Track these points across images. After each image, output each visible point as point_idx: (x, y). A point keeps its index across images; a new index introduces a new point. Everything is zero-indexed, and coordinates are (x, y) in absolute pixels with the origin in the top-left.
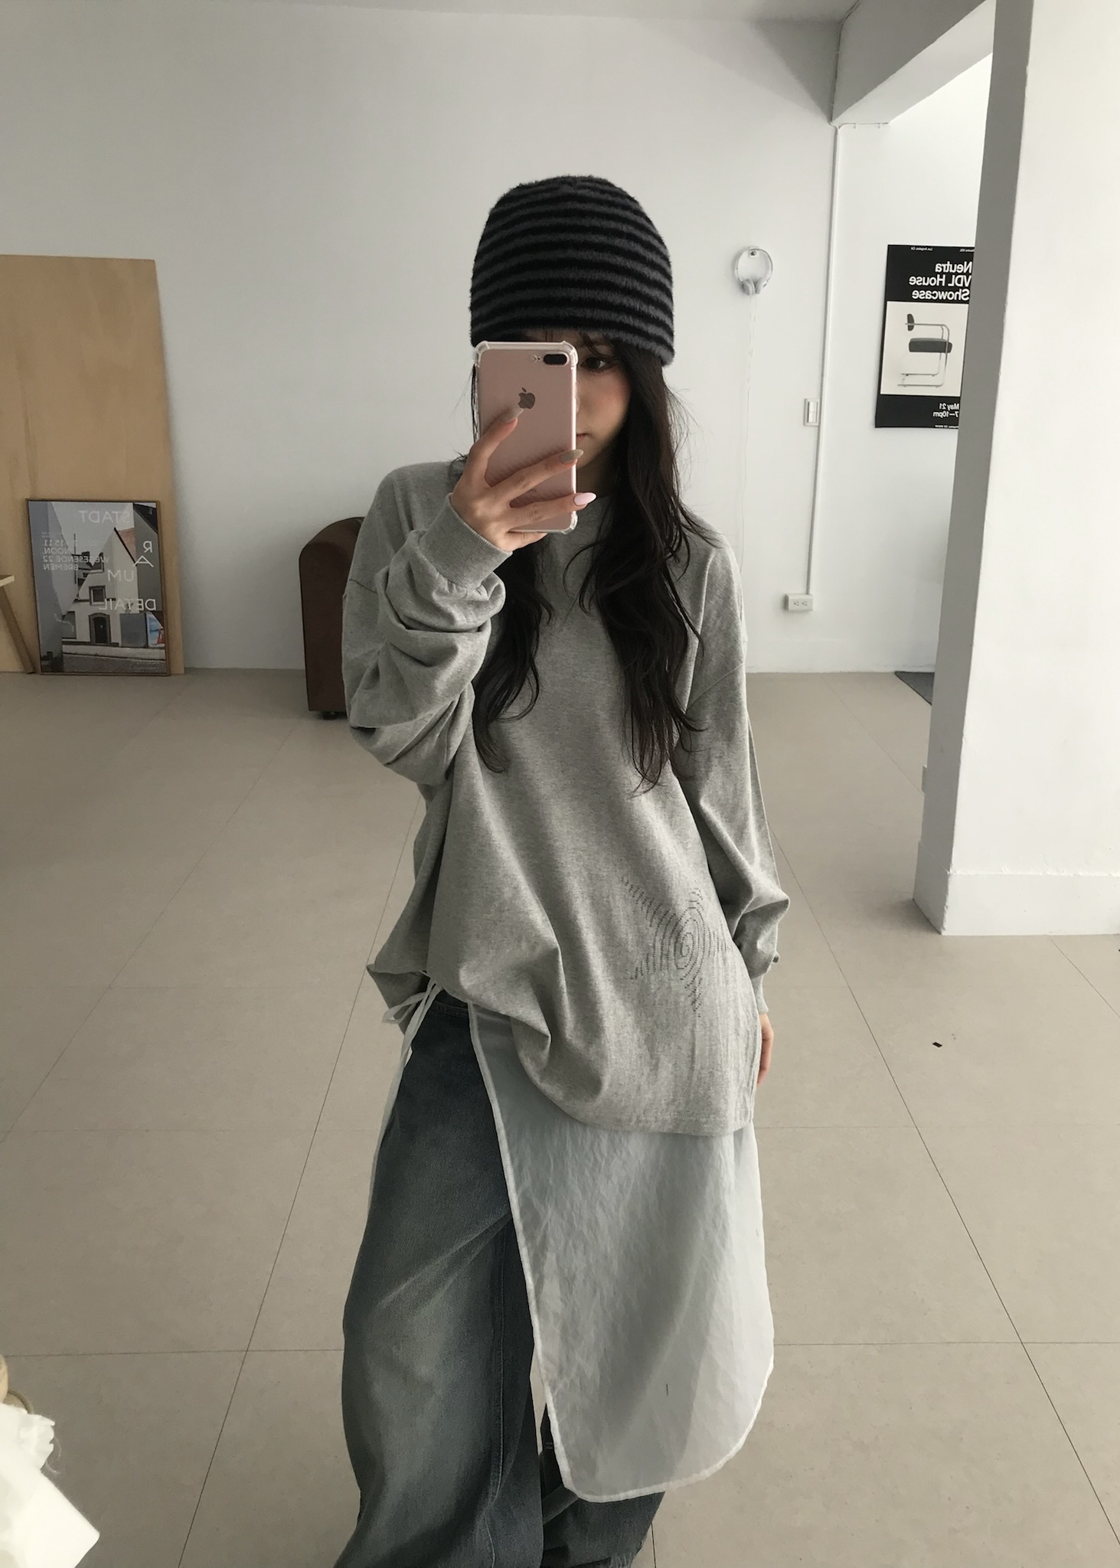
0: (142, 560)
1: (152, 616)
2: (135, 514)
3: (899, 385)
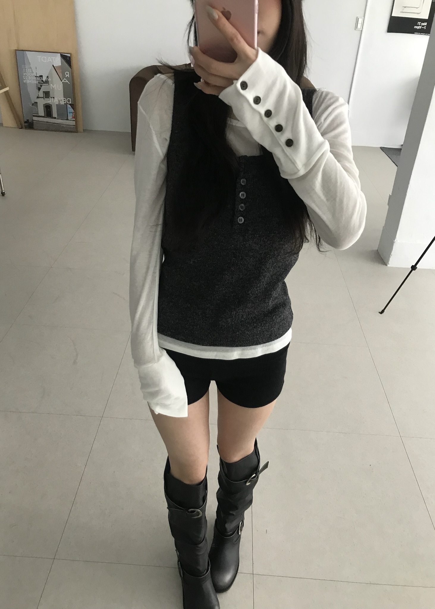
0: (65, 80)
1: (70, 106)
2: (61, 60)
3: (401, 12)
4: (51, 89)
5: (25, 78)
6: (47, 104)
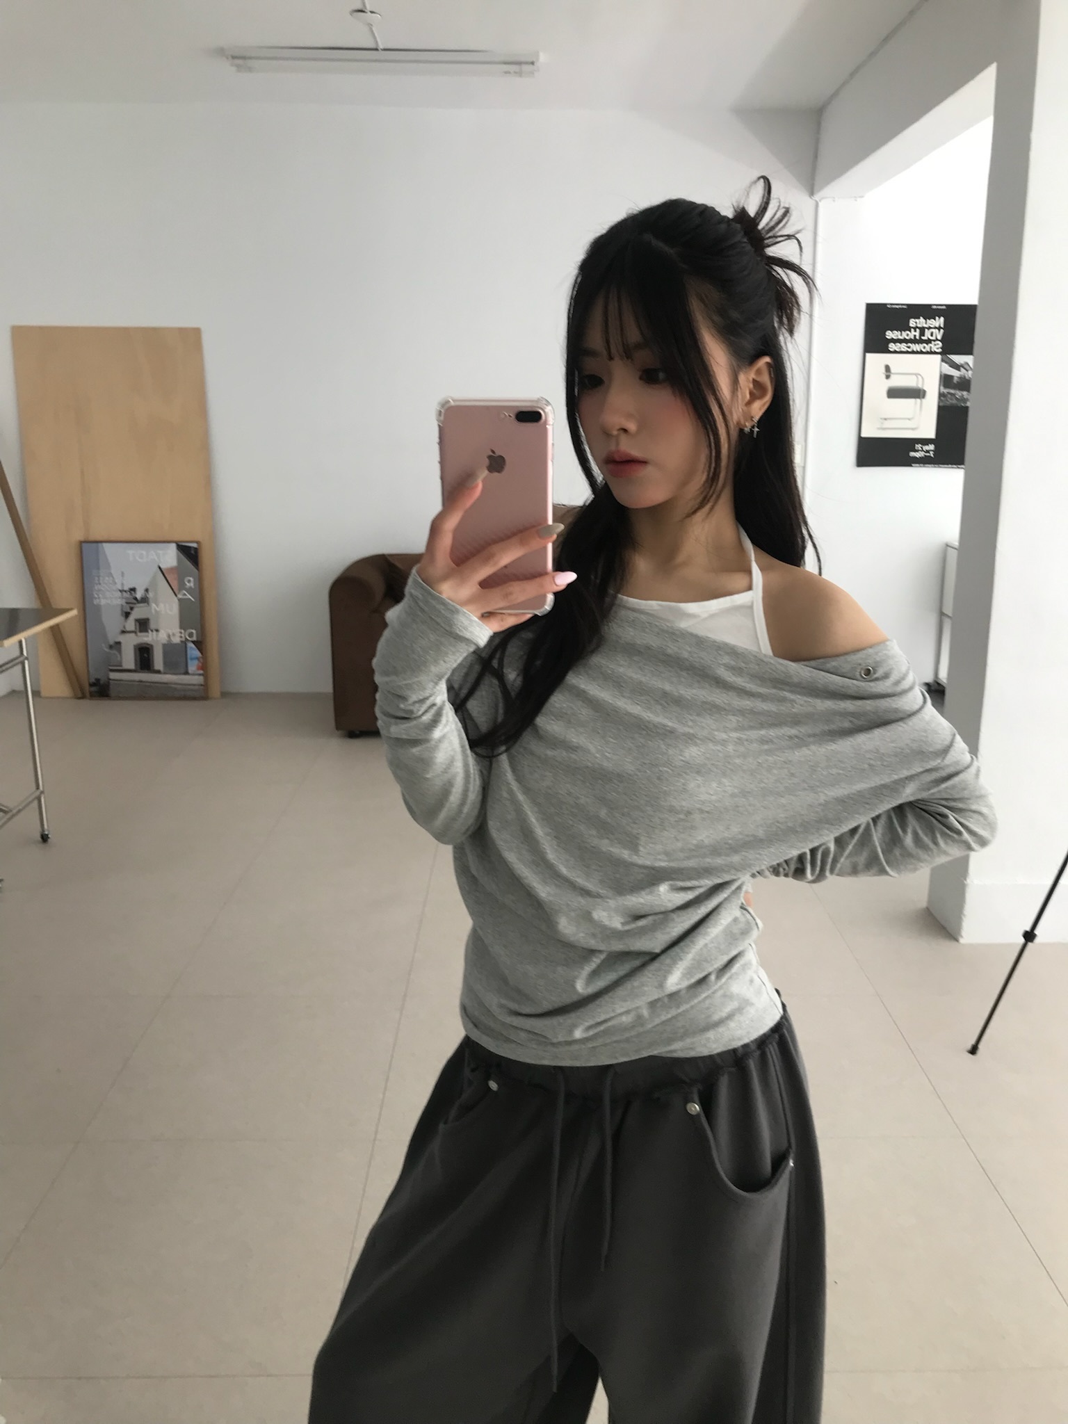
0: (185, 595)
1: (193, 646)
2: (178, 557)
3: (879, 429)
4: (153, 611)
5: (96, 596)
6: (142, 644)
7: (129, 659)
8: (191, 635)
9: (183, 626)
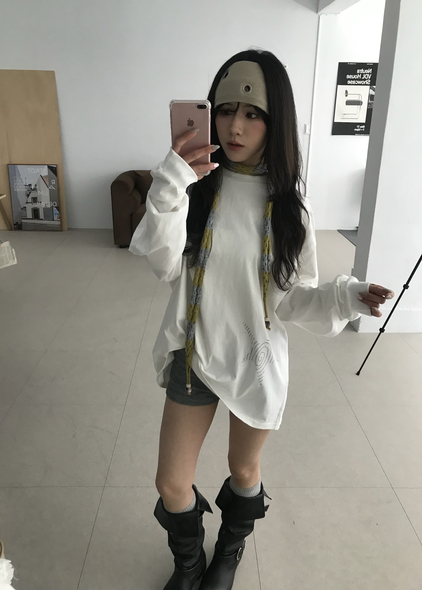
0: (51, 187)
1: (56, 209)
2: (48, 170)
3: (341, 118)
4: (39, 195)
5: (15, 188)
6: (34, 208)
7: (29, 215)
8: (54, 204)
9: (51, 200)
